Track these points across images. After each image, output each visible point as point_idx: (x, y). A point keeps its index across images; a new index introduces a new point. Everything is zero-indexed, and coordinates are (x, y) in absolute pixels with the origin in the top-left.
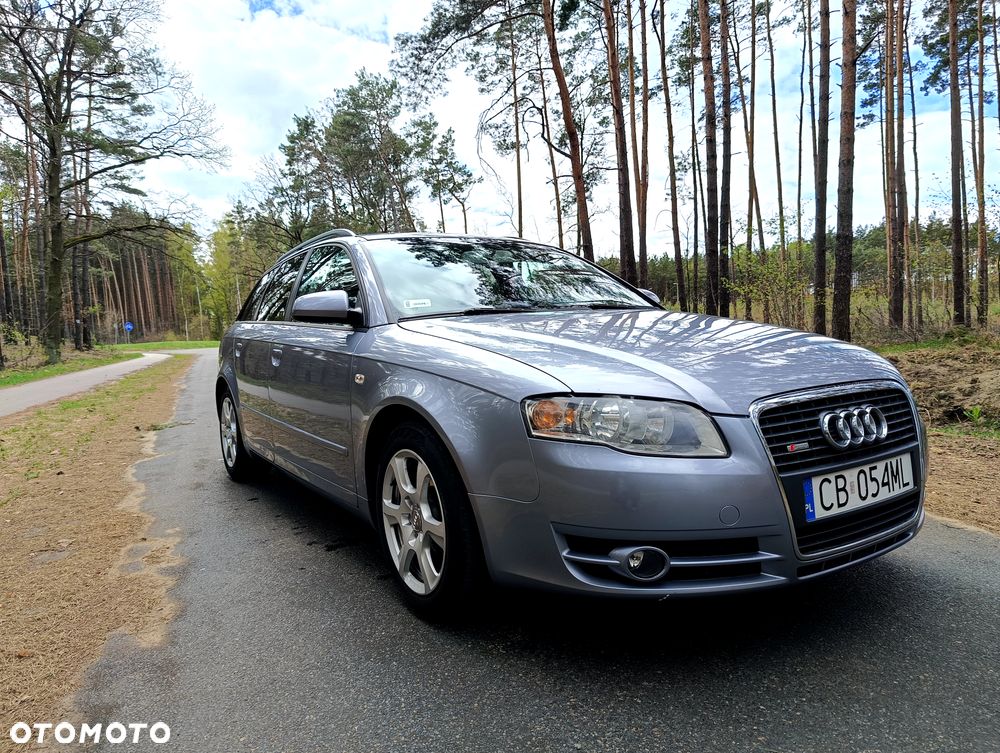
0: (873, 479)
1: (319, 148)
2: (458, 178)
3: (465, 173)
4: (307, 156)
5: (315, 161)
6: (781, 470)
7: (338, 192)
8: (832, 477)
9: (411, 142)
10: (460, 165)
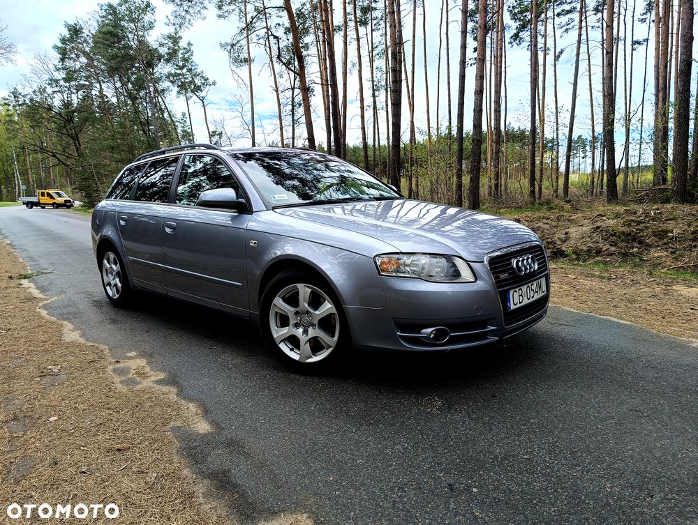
0: (532, 290)
1: (87, 49)
2: (198, 81)
3: (203, 77)
4: (78, 56)
5: (83, 60)
6: (499, 287)
7: (104, 86)
8: (517, 290)
9: (164, 51)
10: (199, 71)
